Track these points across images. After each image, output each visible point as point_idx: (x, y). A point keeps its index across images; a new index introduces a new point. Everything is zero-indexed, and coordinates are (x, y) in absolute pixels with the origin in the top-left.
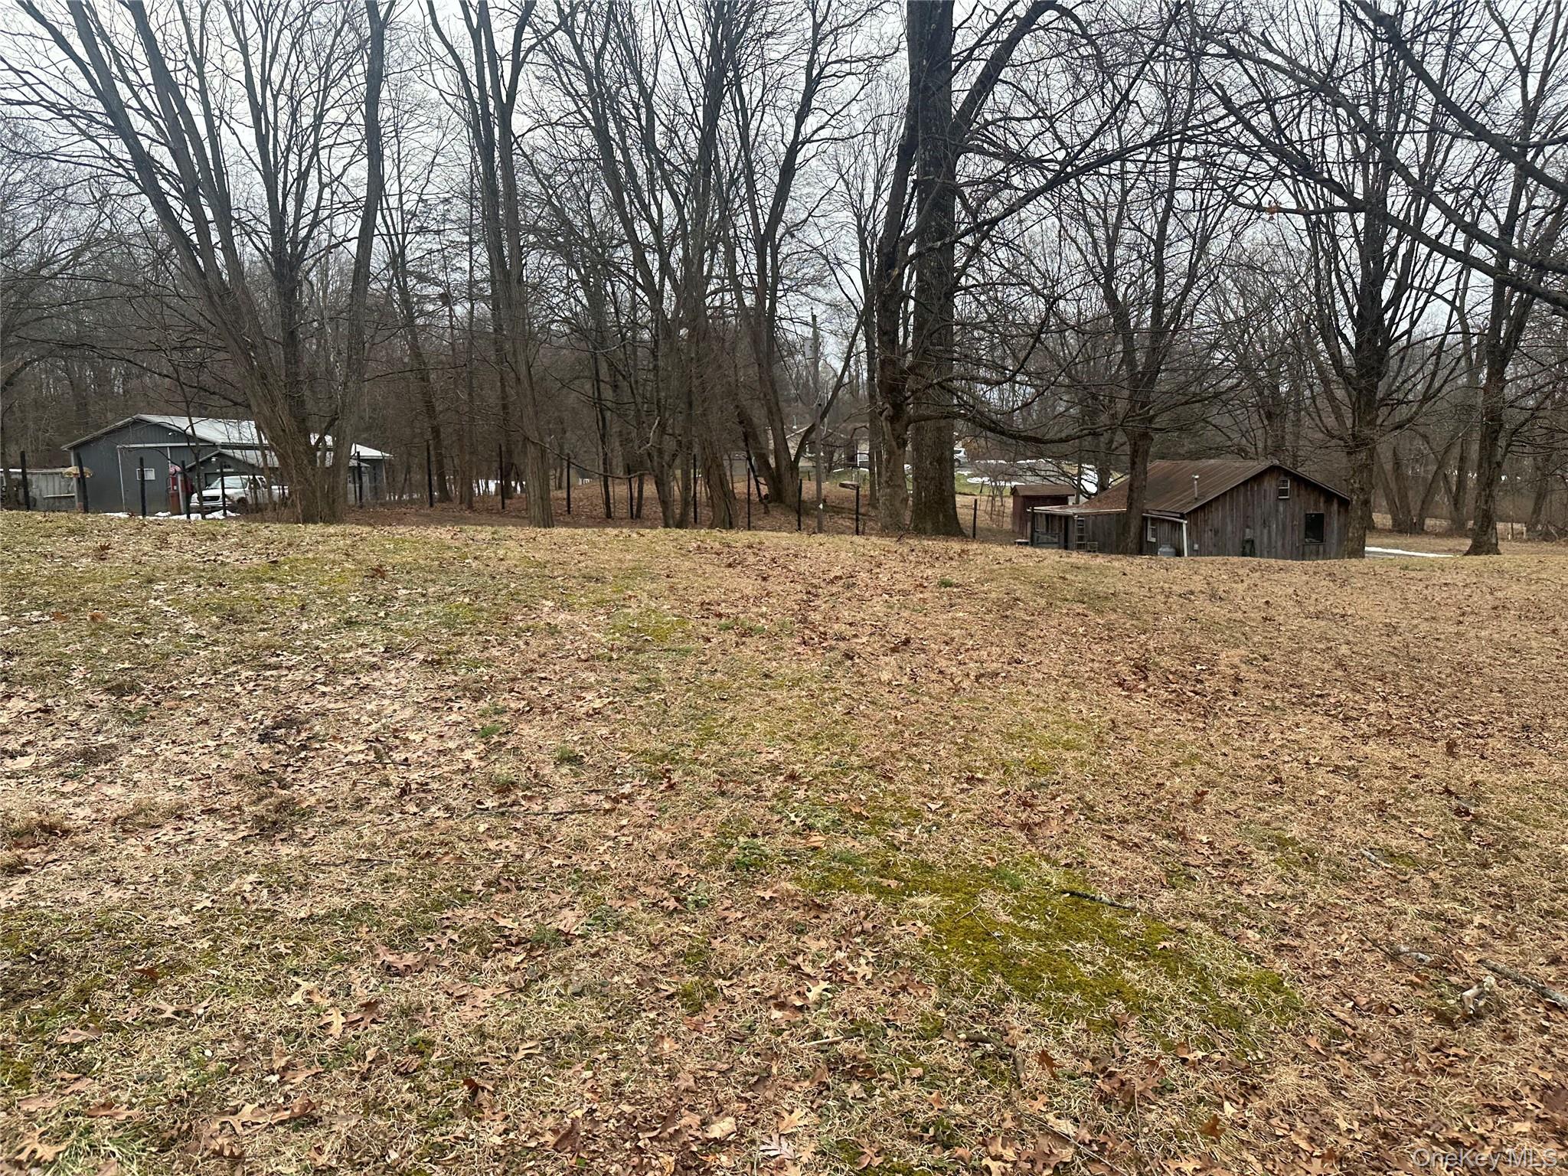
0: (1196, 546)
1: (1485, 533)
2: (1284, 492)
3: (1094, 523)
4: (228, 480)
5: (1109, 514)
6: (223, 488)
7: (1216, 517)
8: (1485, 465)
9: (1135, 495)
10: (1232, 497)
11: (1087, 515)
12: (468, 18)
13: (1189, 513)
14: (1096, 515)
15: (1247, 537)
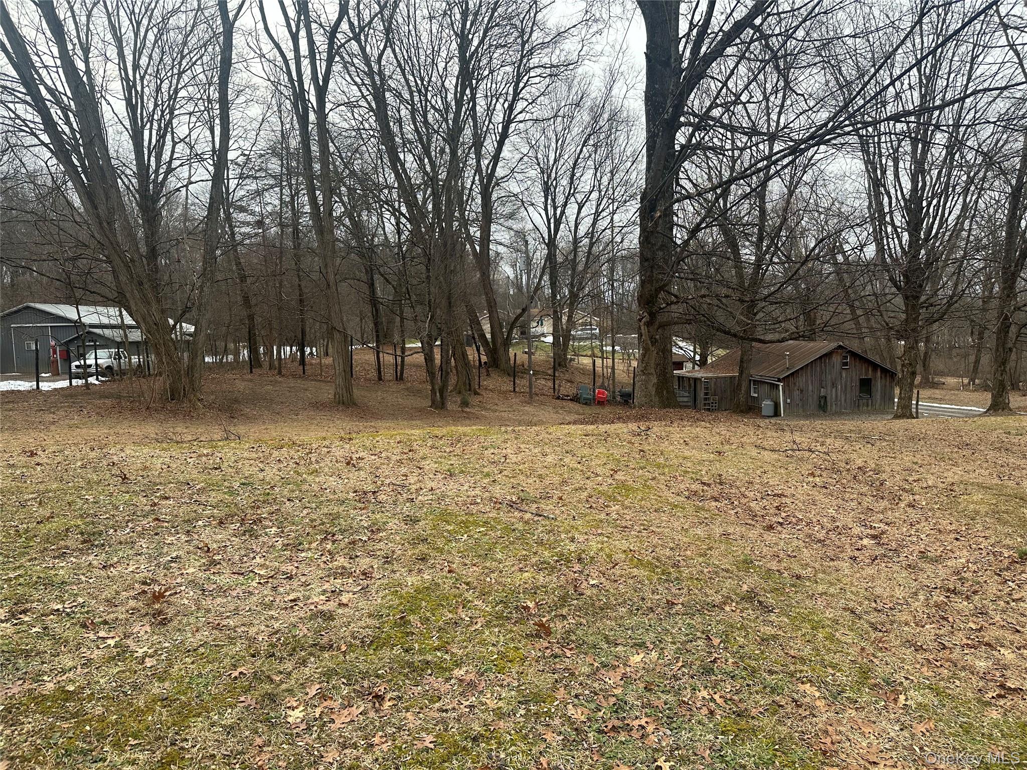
0: (789, 401)
1: (1001, 396)
2: (846, 364)
3: (715, 384)
4: (100, 353)
5: (725, 377)
6: (96, 358)
7: (801, 381)
8: (1001, 349)
9: (745, 365)
10: (812, 367)
11: (711, 378)
12: (289, 25)
13: (784, 378)
14: (717, 378)
15: (822, 394)
